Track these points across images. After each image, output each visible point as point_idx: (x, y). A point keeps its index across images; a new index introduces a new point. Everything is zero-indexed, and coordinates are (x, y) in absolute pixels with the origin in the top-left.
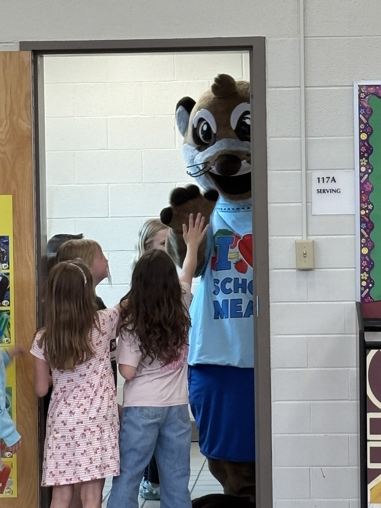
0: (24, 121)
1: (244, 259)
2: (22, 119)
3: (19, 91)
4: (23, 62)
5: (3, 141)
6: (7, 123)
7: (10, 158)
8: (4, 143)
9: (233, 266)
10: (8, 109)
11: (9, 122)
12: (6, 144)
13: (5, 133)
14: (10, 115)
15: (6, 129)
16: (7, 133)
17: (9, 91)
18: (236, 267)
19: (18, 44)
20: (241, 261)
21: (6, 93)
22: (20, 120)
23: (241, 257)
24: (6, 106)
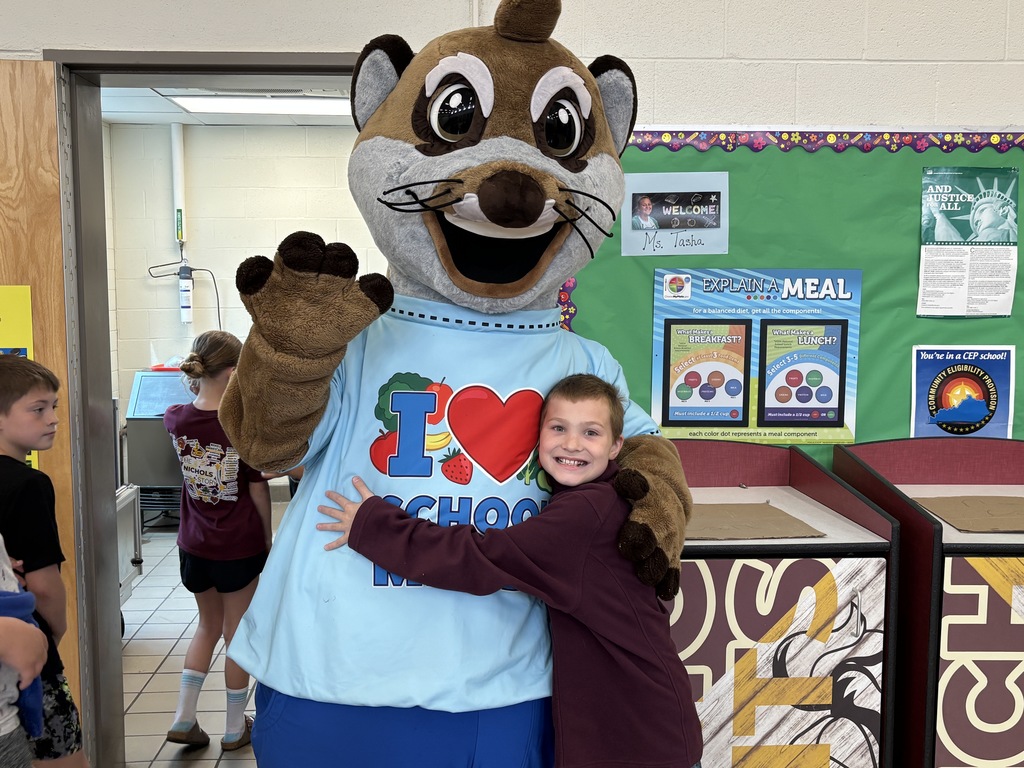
0: (47, 171)
1: (463, 451)
2: (43, 168)
3: (37, 124)
4: (43, 77)
5: (14, 201)
6: (18, 174)
7: (25, 227)
8: (14, 206)
9: (437, 468)
10: (21, 151)
11: (22, 172)
12: (18, 206)
13: (16, 190)
14: (24, 160)
15: (19, 183)
16: (20, 189)
17: (21, 124)
18: (445, 471)
19: (42, 53)
20: (457, 454)
21: (17, 127)
22: (40, 169)
23: (456, 444)
24: (16, 147)
